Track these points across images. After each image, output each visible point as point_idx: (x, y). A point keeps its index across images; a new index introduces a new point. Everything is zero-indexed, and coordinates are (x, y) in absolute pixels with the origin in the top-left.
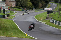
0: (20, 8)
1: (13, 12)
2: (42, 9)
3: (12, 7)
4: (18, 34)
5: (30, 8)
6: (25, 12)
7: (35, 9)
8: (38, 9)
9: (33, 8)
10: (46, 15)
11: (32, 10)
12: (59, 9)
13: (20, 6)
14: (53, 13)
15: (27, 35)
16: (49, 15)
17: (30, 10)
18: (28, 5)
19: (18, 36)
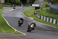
0: (9, 4)
1: (2, 8)
2: (30, 5)
3: (1, 3)
4: (8, 30)
5: (18, 4)
6: (14, 8)
7: (23, 5)
8: (26, 5)
9: (21, 4)
10: (33, 11)
11: (21, 6)
12: (46, 5)
13: (9, 3)
14: (41, 9)
15: (16, 31)
16: (37, 11)
17: (19, 6)
18: (17, 2)
19: (7, 31)
